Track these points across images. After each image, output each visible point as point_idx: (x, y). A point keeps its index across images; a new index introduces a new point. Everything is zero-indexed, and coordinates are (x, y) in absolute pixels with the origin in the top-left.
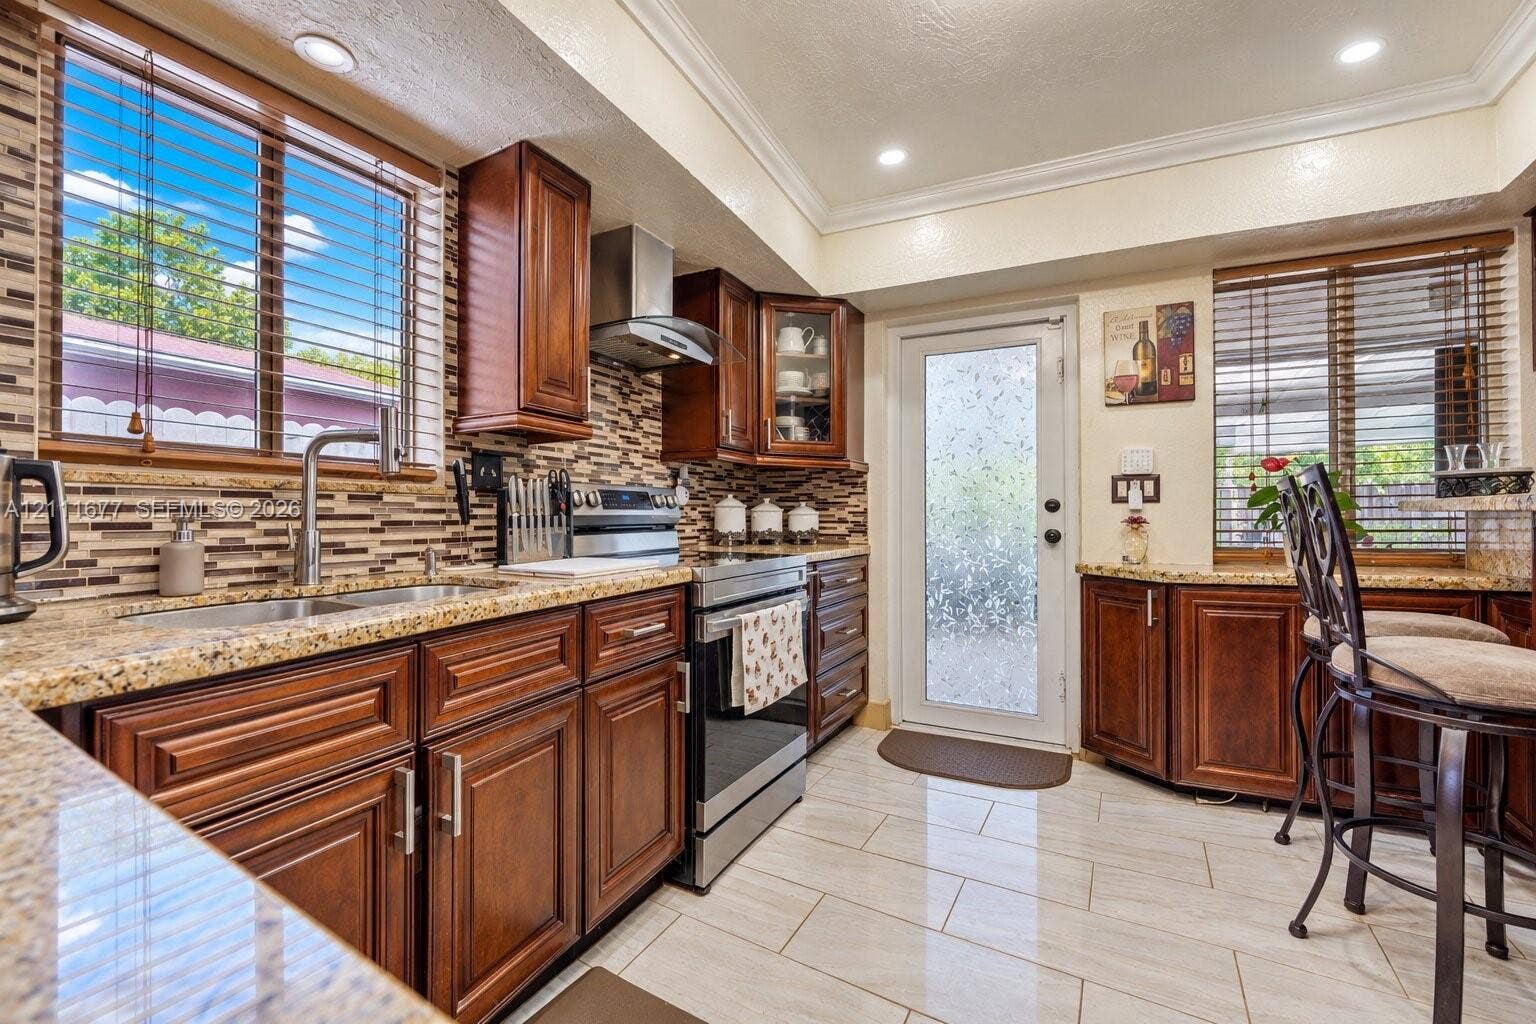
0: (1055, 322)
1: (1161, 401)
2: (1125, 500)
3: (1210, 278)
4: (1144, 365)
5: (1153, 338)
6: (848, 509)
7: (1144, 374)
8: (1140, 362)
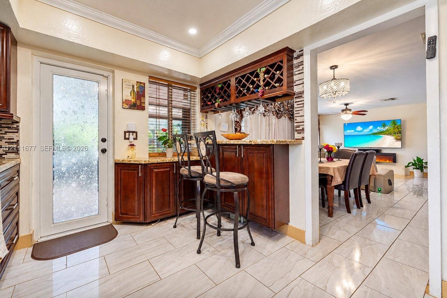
0: (105, 77)
1: (137, 109)
2: (128, 139)
3: (148, 78)
4: (133, 98)
5: (135, 90)
6: (4, 141)
7: (133, 100)
8: (132, 97)
